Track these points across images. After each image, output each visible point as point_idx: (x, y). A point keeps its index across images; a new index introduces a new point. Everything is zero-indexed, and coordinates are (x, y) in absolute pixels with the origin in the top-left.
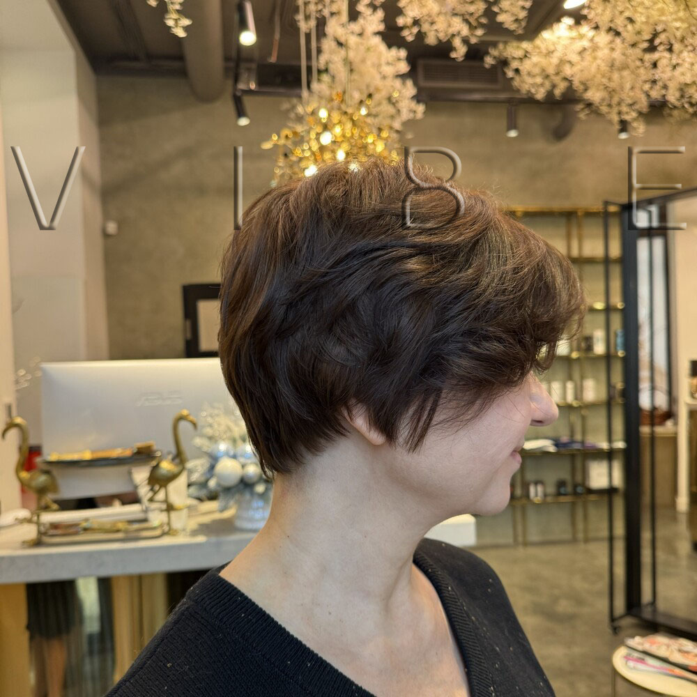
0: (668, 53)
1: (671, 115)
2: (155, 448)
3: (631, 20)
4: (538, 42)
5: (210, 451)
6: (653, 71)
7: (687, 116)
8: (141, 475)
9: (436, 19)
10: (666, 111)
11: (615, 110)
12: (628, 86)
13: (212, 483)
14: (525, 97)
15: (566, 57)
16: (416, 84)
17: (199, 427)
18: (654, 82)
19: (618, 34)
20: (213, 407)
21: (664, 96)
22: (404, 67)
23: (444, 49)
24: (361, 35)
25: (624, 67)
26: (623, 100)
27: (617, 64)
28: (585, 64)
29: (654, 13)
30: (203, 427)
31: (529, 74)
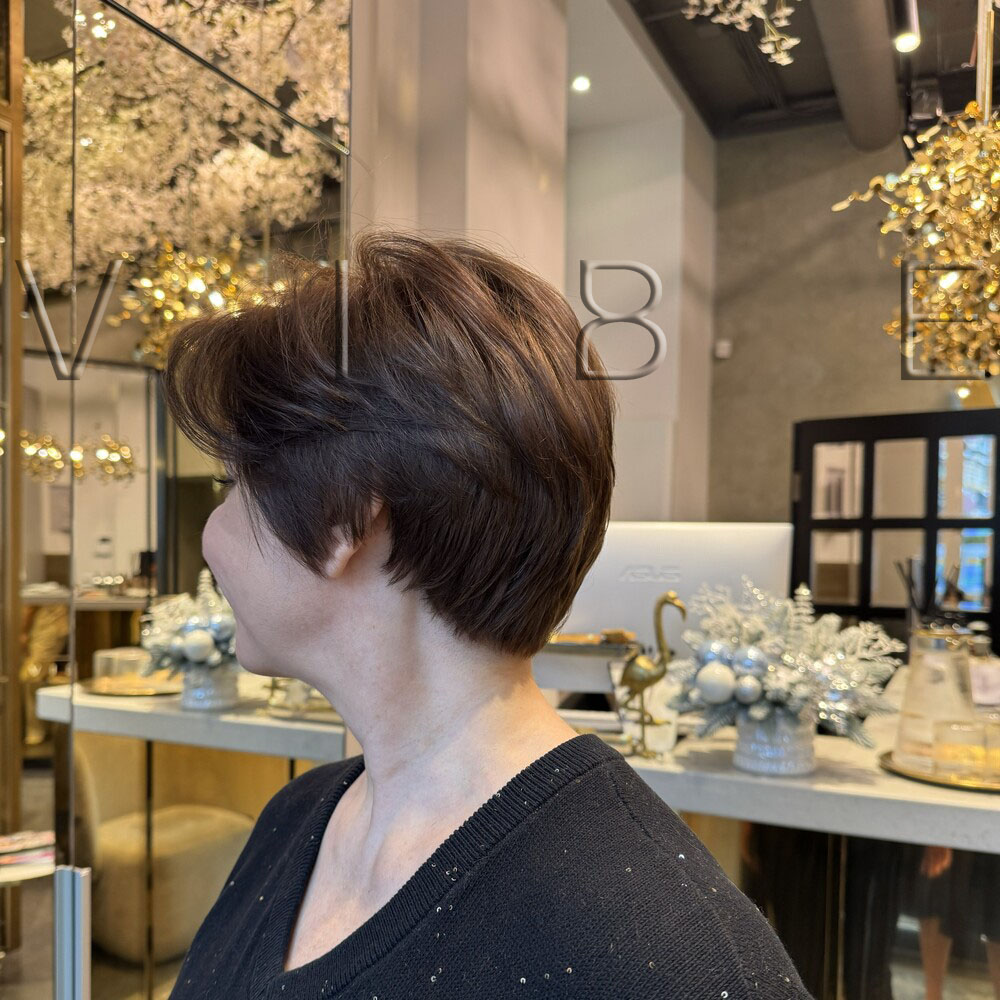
5: (699, 649)
8: (616, 670)
13: (694, 695)
20: (715, 591)
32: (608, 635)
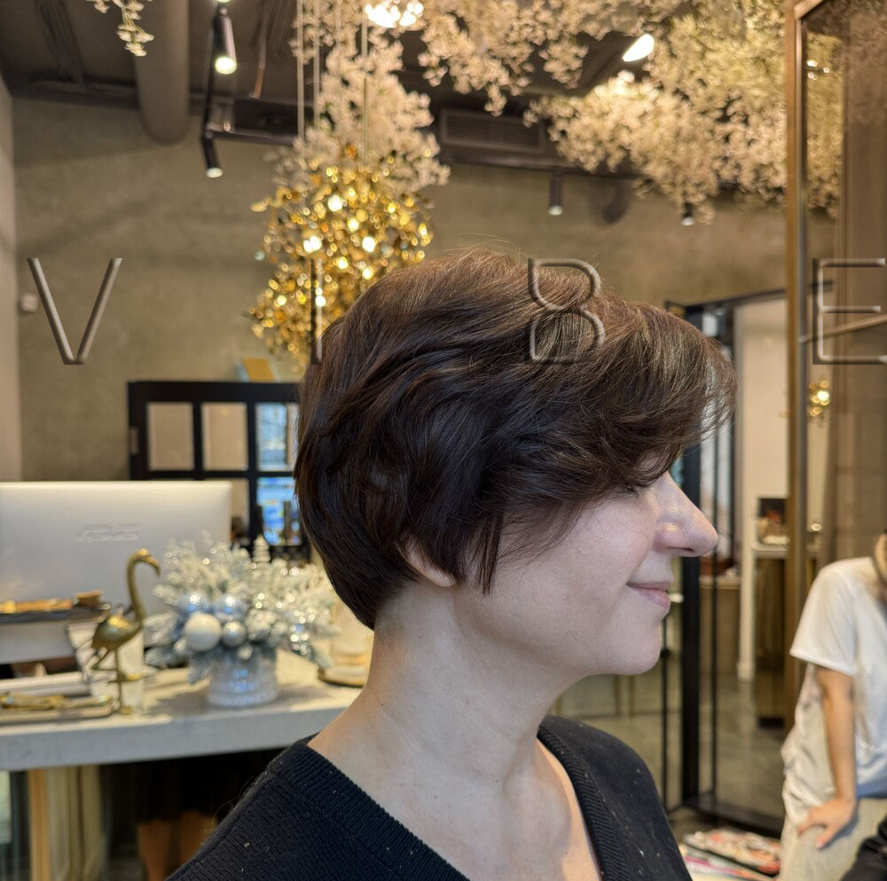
0: (743, 125)
1: (743, 201)
2: (102, 599)
3: (702, 82)
4: (590, 99)
5: (176, 603)
6: (722, 147)
7: (762, 203)
8: (82, 635)
9: (469, 61)
10: (738, 196)
11: (679, 190)
12: (695, 162)
13: (180, 646)
14: (572, 166)
15: (622, 122)
16: (438, 140)
17: (162, 572)
18: (726, 159)
19: (686, 97)
20: (182, 547)
21: (736, 177)
22: (425, 118)
23: (477, 100)
24: (371, 72)
25: (692, 138)
26: (688, 179)
27: (684, 133)
28: (645, 131)
29: (730, 76)
30: (168, 571)
31: (578, 137)
32: (80, 599)
